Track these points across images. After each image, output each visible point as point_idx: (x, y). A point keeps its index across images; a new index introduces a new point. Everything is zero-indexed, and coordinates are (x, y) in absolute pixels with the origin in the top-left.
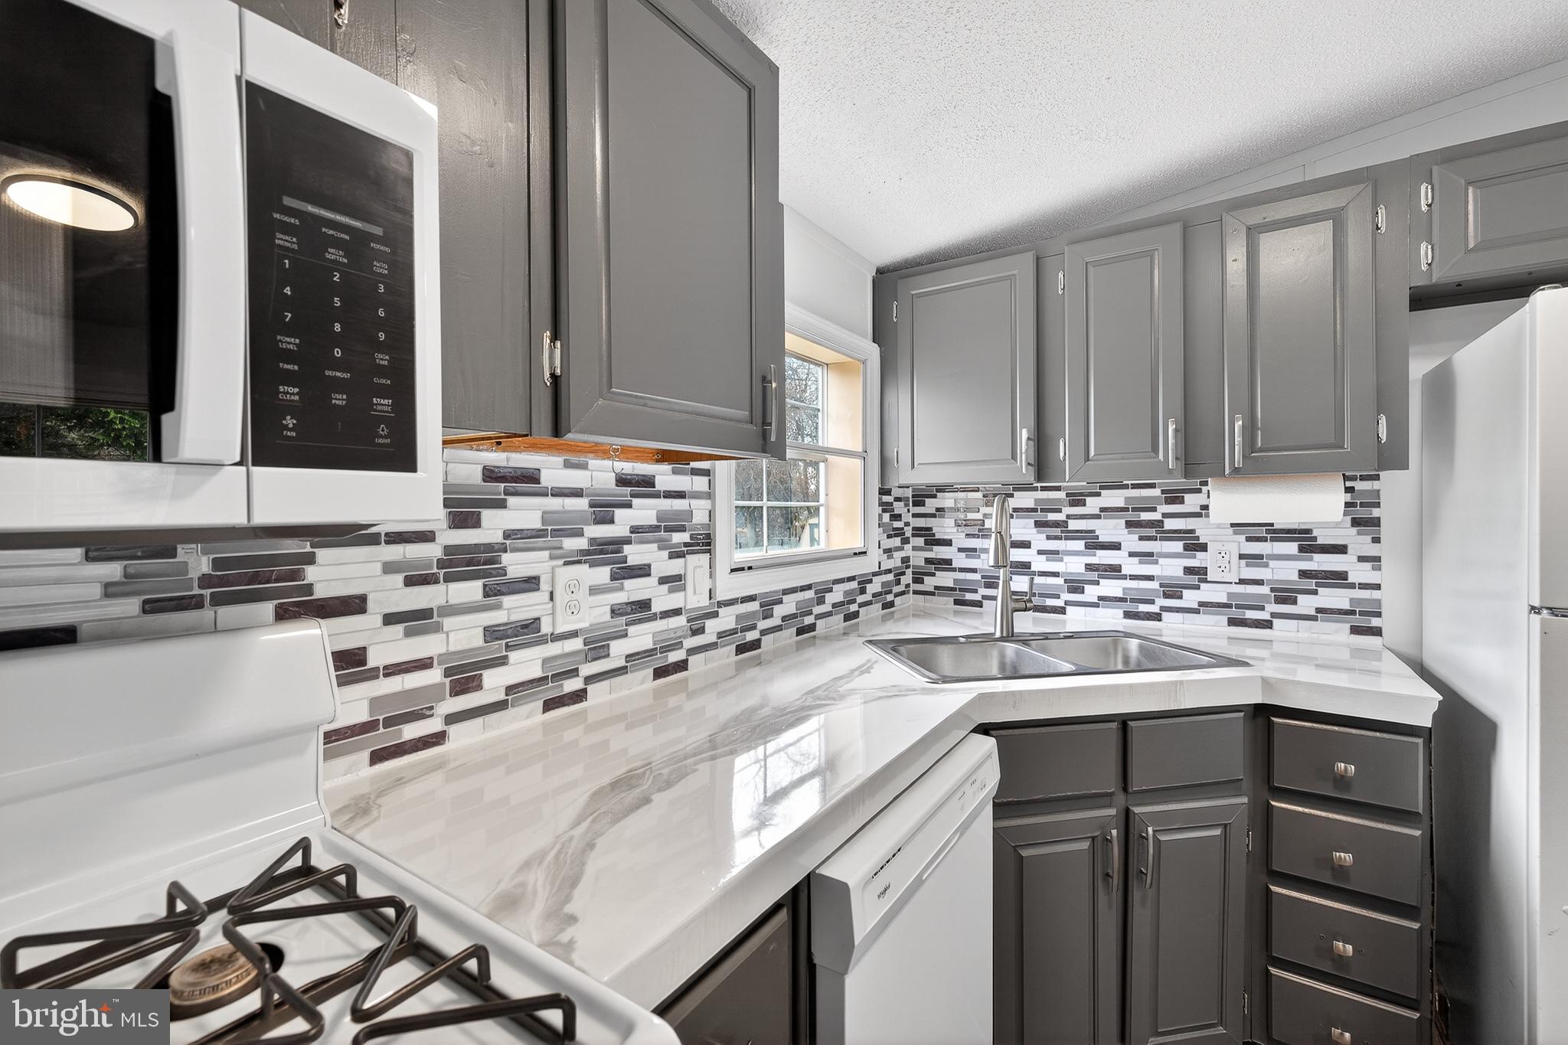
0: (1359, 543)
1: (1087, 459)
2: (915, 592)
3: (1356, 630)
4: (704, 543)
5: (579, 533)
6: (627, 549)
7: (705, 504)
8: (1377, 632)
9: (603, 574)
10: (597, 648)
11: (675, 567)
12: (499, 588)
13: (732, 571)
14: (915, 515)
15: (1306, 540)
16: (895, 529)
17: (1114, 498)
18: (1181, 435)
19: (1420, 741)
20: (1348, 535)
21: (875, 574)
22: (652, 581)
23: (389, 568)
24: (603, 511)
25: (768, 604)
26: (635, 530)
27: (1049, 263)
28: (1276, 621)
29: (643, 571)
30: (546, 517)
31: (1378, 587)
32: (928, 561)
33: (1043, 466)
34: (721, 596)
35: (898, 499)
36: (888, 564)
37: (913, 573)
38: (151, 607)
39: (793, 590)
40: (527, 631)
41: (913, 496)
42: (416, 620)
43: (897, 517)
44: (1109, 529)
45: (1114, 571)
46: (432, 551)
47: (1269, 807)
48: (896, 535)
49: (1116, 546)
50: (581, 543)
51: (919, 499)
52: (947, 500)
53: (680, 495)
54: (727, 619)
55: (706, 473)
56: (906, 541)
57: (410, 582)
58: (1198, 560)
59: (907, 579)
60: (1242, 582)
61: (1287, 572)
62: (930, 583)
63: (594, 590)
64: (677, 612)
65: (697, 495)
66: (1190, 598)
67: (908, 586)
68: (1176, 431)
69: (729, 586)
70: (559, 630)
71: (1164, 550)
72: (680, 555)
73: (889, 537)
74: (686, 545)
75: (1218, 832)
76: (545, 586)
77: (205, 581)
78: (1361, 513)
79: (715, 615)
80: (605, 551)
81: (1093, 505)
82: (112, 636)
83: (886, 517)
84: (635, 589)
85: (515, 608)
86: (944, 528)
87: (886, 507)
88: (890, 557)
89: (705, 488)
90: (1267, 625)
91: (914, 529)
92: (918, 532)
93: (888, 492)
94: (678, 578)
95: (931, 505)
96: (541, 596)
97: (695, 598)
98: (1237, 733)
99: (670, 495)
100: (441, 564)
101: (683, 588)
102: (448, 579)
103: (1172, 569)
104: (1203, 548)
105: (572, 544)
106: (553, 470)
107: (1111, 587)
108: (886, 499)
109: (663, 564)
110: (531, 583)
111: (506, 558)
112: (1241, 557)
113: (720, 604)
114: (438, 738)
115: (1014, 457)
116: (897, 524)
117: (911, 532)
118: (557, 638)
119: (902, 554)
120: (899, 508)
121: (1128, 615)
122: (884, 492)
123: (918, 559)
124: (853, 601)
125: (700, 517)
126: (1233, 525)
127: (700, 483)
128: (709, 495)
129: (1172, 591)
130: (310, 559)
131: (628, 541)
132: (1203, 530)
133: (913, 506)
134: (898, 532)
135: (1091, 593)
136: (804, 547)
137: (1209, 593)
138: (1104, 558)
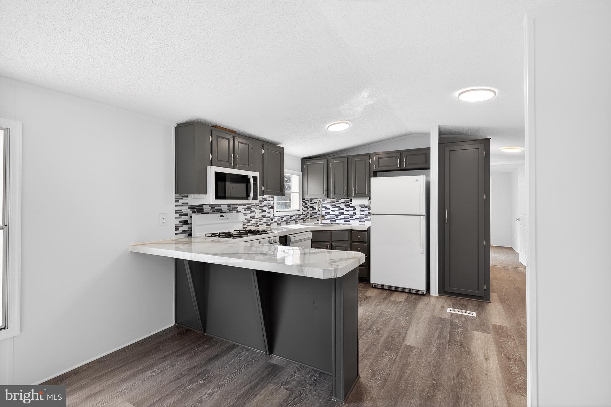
1: (334, 194)
2: (310, 219)
4: (273, 207)
5: (258, 205)
7: (273, 202)
9: (261, 211)
10: (260, 221)
12: (251, 212)
13: (277, 212)
14: (310, 204)
16: (306, 206)
17: (343, 201)
18: (347, 191)
19: (367, 232)
21: (301, 214)
22: (266, 212)
25: (282, 218)
26: (264, 205)
27: (329, 161)
28: (365, 221)
29: (265, 211)
32: (312, 212)
33: (328, 195)
34: (275, 215)
35: (306, 201)
36: (304, 213)
39: (286, 216)
40: (254, 217)
41: (309, 200)
42: (245, 214)
43: (307, 204)
44: (342, 206)
45: (343, 213)
47: (352, 244)
48: (306, 208)
49: (343, 209)
50: (259, 207)
51: (311, 200)
52: (315, 201)
53: (270, 200)
54: (276, 219)
55: (273, 197)
56: (309, 209)
58: (355, 211)
59: (309, 216)
60: (361, 215)
61: (366, 213)
62: (313, 217)
63: (260, 213)
64: (269, 217)
65: (272, 200)
66: (354, 218)
67: (309, 217)
68: (346, 190)
69: (276, 214)
70: (257, 217)
71: (350, 210)
72: (269, 209)
73: (305, 208)
74: (270, 207)
75: (345, 247)
76: (255, 212)
77: (232, 209)
79: (274, 218)
80: (261, 208)
81: (340, 202)
83: (304, 204)
84: (264, 213)
86: (315, 206)
87: (304, 202)
88: (305, 212)
89: (273, 200)
90: (364, 222)
91: (310, 206)
92: (311, 207)
93: (304, 199)
94: (269, 212)
95: (313, 202)
96: (255, 213)
97: (272, 216)
98: (348, 234)
99: (268, 200)
100: (246, 208)
101: (270, 214)
102: (247, 210)
103: (351, 213)
104: (356, 209)
105: (257, 207)
107: (342, 216)
108: (304, 200)
109: (268, 210)
110: (254, 212)
112: (361, 210)
113: (275, 217)
115: (324, 194)
116: (306, 205)
118: (256, 218)
119: (307, 211)
120: (307, 202)
121: (345, 221)
122: (303, 199)
123: (311, 212)
124: (297, 219)
125: (272, 204)
126: (360, 205)
127: (272, 199)
130: (238, 207)
131: (263, 207)
132: (356, 206)
133: (310, 202)
134: (307, 207)
135: (340, 217)
136: (290, 209)
137: (357, 217)
138: (341, 211)
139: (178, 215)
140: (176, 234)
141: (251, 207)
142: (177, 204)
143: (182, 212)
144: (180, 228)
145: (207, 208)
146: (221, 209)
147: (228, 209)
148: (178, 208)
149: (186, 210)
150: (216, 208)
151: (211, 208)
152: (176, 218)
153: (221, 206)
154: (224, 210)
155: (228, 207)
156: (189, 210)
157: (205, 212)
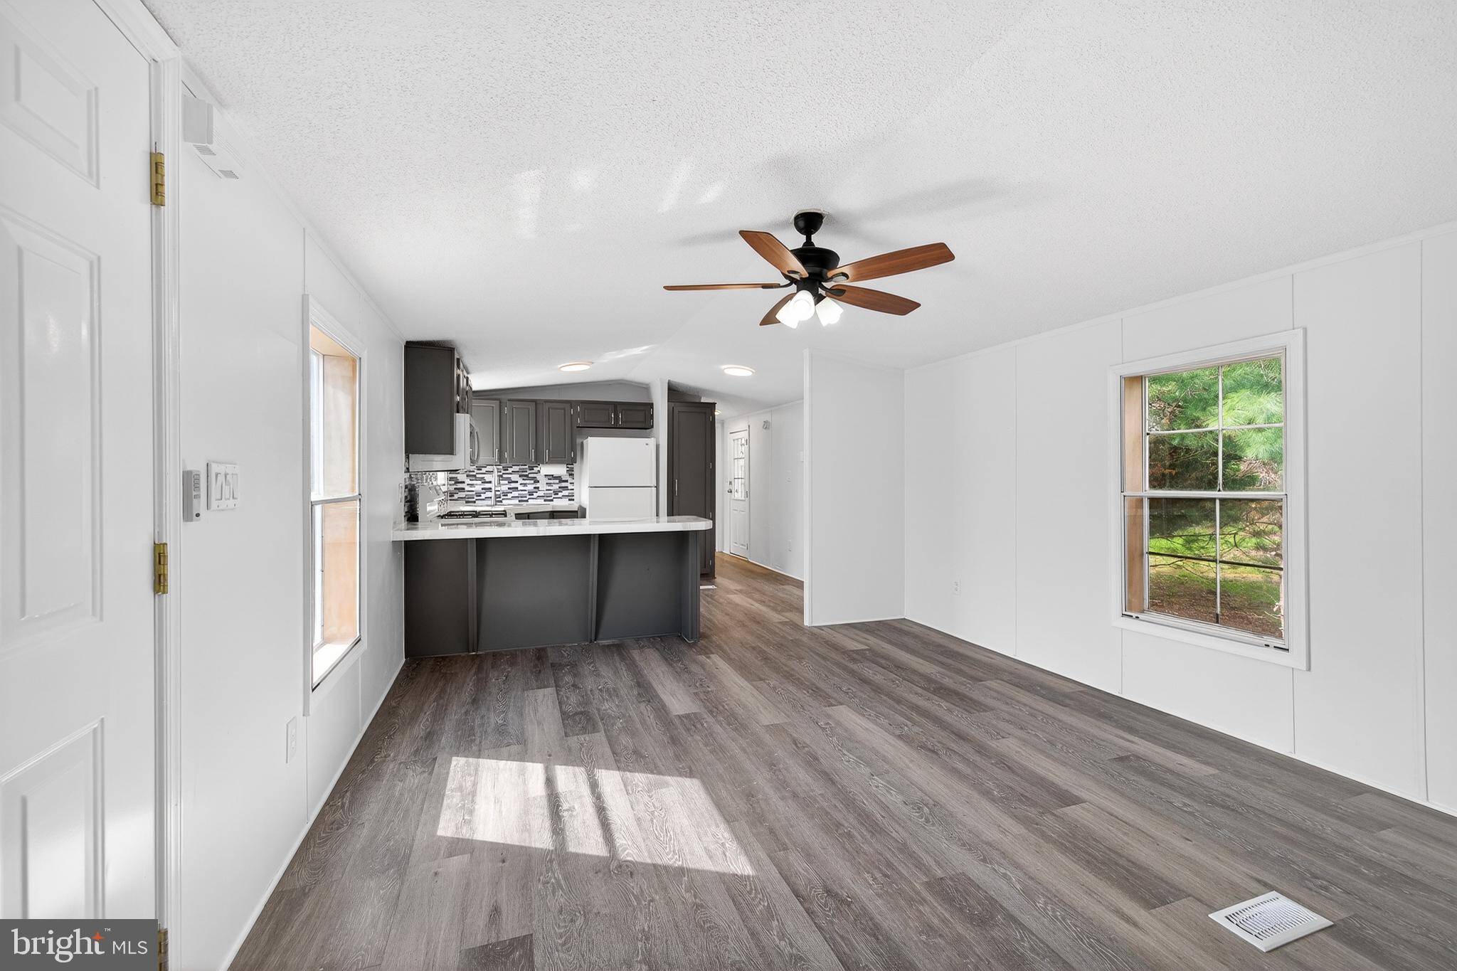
0: (570, 480)
1: (513, 458)
3: (570, 500)
8: (573, 500)
15: (559, 478)
17: (516, 468)
18: (535, 453)
20: (567, 478)
31: (573, 489)
33: (501, 459)
44: (515, 477)
49: (516, 482)
58: (538, 485)
60: (547, 490)
61: (556, 487)
66: (536, 495)
71: (529, 483)
78: (570, 472)
81: (510, 470)
103: (530, 487)
104: (538, 482)
112: (546, 484)
121: (520, 501)
126: (545, 475)
129: (531, 493)
132: (538, 477)
135: (510, 496)
138: (513, 485)
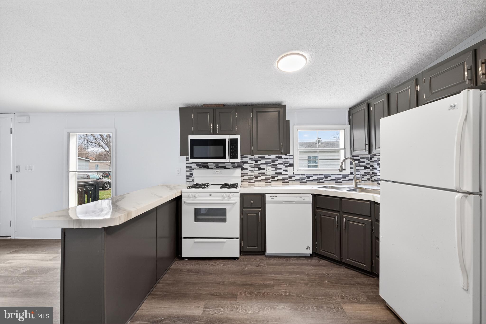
4: (292, 165)
5: (270, 163)
6: (277, 166)
9: (274, 169)
10: (273, 177)
11: (286, 169)
12: (260, 169)
13: (297, 170)
14: (371, 162)
21: (350, 174)
22: (282, 170)
23: (249, 166)
24: (274, 161)
25: (309, 176)
26: (279, 163)
29: (280, 169)
30: (266, 162)
37: (371, 176)
38: (234, 168)
40: (263, 174)
41: (370, 157)
42: (252, 171)
46: (253, 165)
50: (271, 165)
53: (287, 159)
55: (293, 155)
57: (251, 167)
63: (272, 170)
64: (287, 175)
65: (290, 159)
70: (267, 174)
73: (358, 167)
74: (288, 166)
77: (237, 166)
80: (273, 166)
82: (232, 169)
85: (262, 171)
88: (359, 171)
94: (287, 170)
96: (265, 170)
97: (290, 174)
99: (285, 159)
100: (254, 166)
101: (288, 172)
102: (255, 168)
105: (269, 165)
106: (266, 156)
108: (356, 158)
109: (284, 168)
110: (264, 169)
111: (261, 166)
113: (296, 175)
114: (254, 182)
117: (370, 166)
122: (353, 157)
124: (340, 179)
125: (291, 162)
127: (291, 157)
128: (293, 159)
130: (243, 165)
133: (370, 159)
139: (188, 169)
140: (187, 181)
141: (260, 165)
142: (187, 162)
143: (192, 168)
144: (190, 178)
145: (212, 165)
146: (225, 166)
147: (232, 167)
148: (188, 165)
149: (194, 166)
150: (219, 165)
151: (215, 165)
152: (187, 171)
153: (225, 164)
154: (227, 167)
155: (232, 165)
156: (197, 166)
157: (210, 168)
